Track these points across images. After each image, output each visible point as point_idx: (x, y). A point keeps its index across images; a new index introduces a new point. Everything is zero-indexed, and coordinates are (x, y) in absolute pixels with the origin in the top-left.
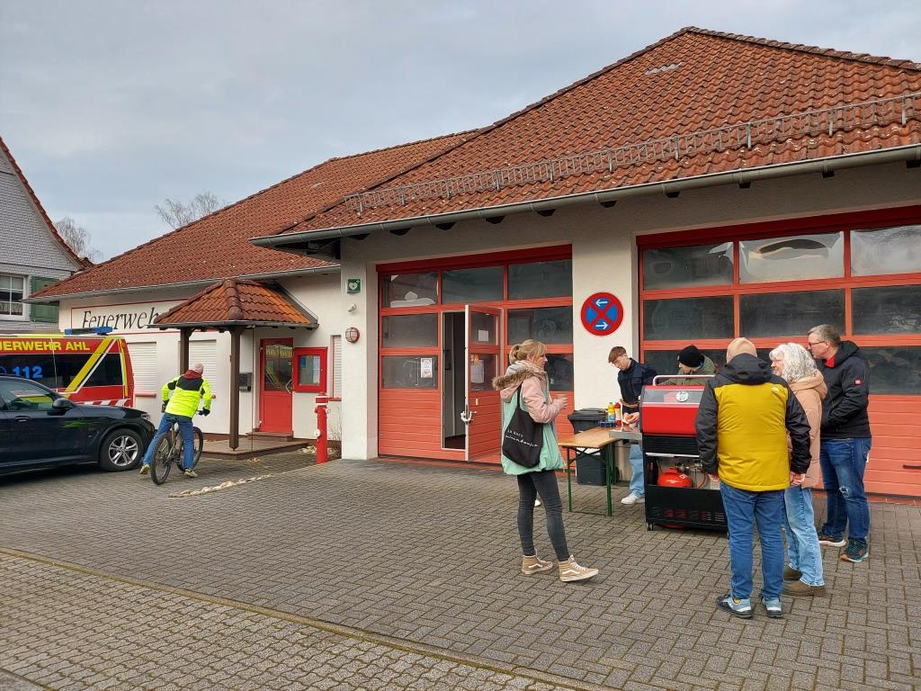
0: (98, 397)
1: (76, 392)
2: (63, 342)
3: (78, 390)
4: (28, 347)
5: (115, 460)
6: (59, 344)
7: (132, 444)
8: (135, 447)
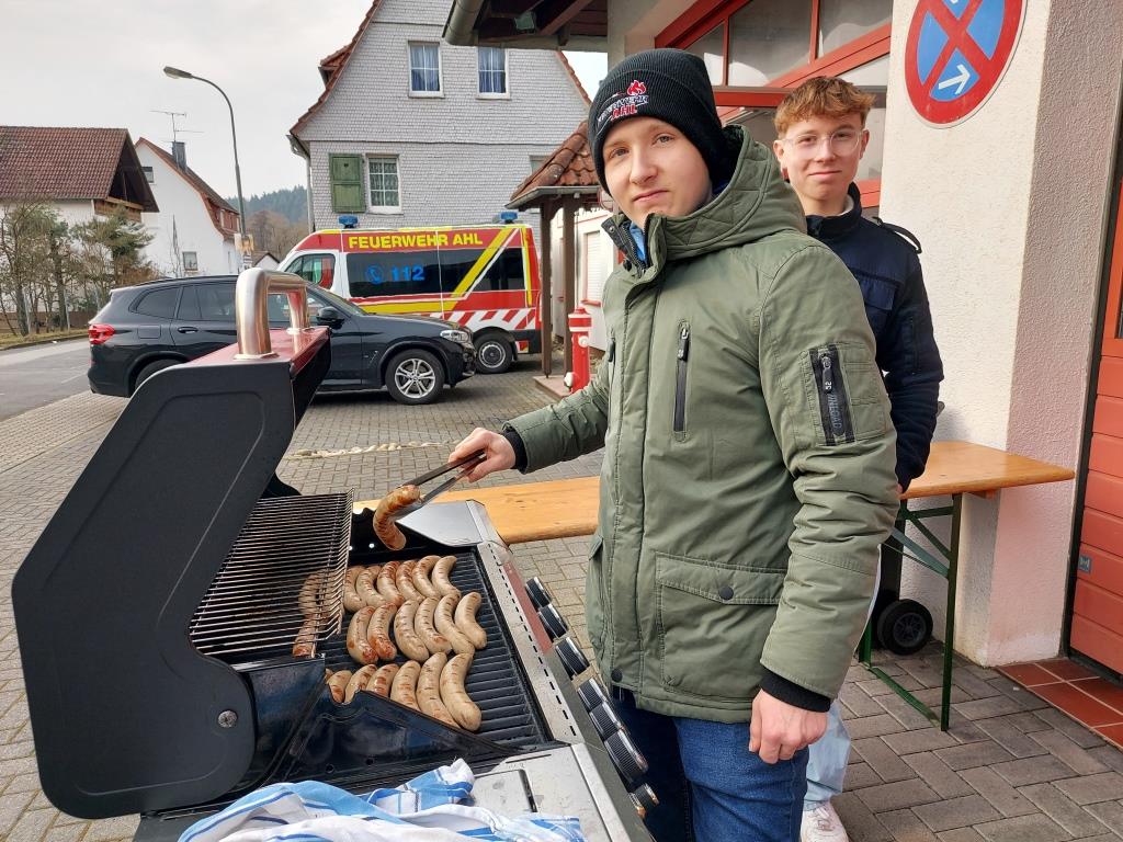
0: (491, 306)
1: (465, 298)
2: (451, 235)
3: (467, 294)
4: (408, 242)
5: (404, 390)
6: (446, 237)
7: (428, 371)
8: (431, 375)
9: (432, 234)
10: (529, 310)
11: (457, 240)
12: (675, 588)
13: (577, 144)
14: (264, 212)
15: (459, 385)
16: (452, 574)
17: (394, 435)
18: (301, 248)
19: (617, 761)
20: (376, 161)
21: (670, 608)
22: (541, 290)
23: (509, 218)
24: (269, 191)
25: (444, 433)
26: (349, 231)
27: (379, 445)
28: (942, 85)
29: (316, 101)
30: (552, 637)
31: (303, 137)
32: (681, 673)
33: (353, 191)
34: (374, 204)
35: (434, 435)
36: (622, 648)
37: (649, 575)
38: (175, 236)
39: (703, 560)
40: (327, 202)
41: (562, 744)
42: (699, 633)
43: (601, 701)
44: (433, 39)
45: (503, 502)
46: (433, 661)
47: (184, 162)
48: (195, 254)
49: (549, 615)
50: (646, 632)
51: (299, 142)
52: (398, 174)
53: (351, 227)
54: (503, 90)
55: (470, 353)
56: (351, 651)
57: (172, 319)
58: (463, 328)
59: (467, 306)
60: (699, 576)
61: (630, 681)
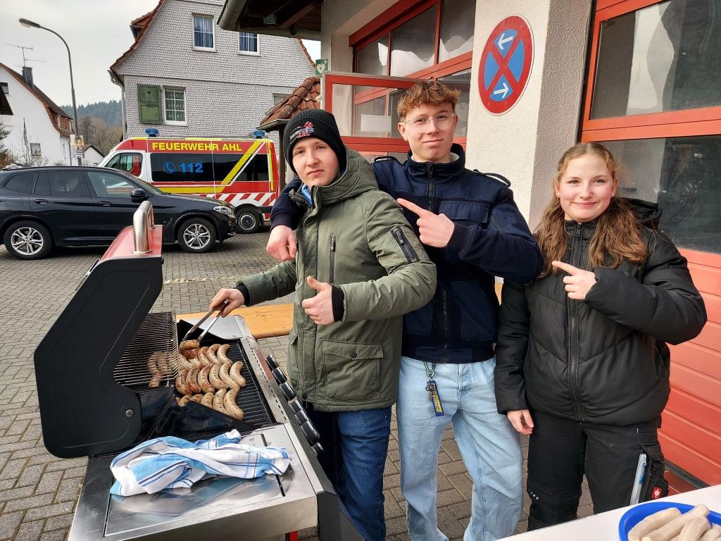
0: (247, 191)
1: (230, 185)
2: (221, 144)
3: (232, 182)
4: (192, 147)
5: (189, 244)
6: (217, 145)
7: (205, 232)
8: (207, 234)
9: (208, 143)
10: (271, 194)
11: (225, 147)
12: (331, 355)
13: (303, 93)
14: (88, 117)
15: (225, 241)
16: (228, 353)
17: (183, 273)
18: (119, 149)
19: (306, 434)
20: (169, 91)
21: (329, 363)
22: (279, 182)
23: (258, 135)
24: (92, 103)
25: (216, 272)
26: (152, 139)
27: (173, 279)
28: (496, 93)
29: (129, 49)
30: (279, 384)
31: (120, 73)
32: (334, 392)
33: (154, 110)
34: (168, 119)
35: (210, 273)
36: (307, 384)
37: (320, 349)
38: (25, 132)
39: (343, 341)
40: (136, 116)
41: (280, 424)
42: (342, 373)
43: (300, 410)
44: (208, 13)
45: (255, 316)
46: (220, 392)
47: (31, 81)
48: (39, 145)
49: (277, 373)
50: (319, 376)
51: (116, 75)
52: (185, 100)
53: (154, 136)
54: (256, 50)
55: (233, 220)
56: (178, 389)
57: (30, 194)
58: (228, 205)
59: (231, 191)
60: (342, 348)
61: (311, 398)
